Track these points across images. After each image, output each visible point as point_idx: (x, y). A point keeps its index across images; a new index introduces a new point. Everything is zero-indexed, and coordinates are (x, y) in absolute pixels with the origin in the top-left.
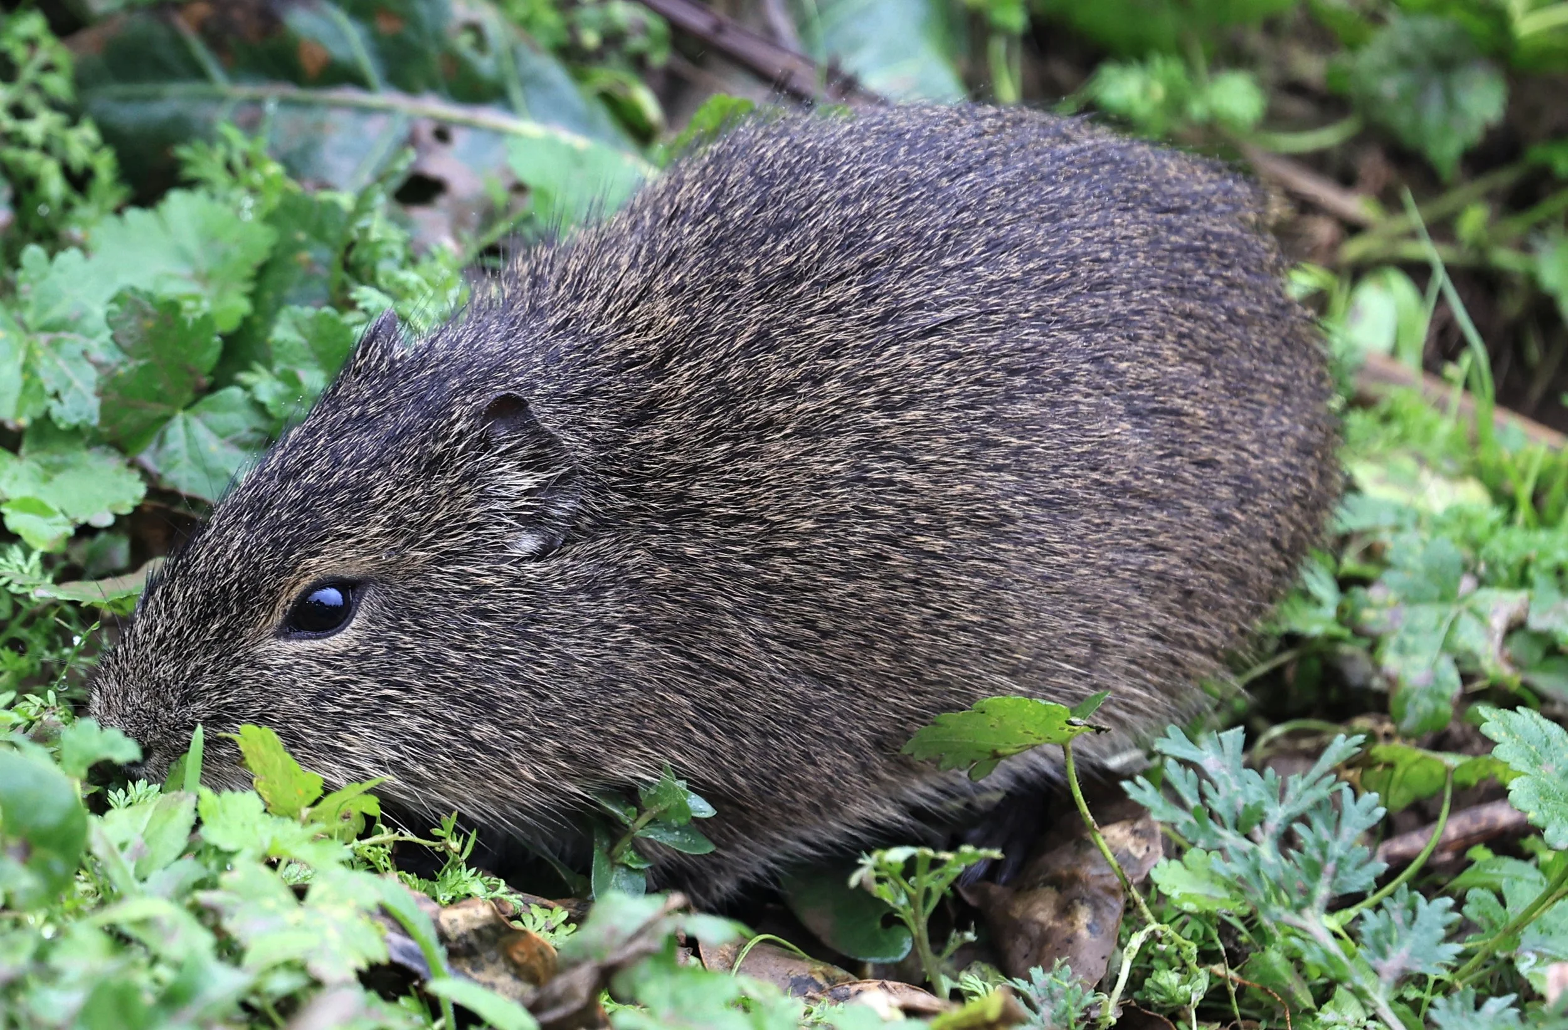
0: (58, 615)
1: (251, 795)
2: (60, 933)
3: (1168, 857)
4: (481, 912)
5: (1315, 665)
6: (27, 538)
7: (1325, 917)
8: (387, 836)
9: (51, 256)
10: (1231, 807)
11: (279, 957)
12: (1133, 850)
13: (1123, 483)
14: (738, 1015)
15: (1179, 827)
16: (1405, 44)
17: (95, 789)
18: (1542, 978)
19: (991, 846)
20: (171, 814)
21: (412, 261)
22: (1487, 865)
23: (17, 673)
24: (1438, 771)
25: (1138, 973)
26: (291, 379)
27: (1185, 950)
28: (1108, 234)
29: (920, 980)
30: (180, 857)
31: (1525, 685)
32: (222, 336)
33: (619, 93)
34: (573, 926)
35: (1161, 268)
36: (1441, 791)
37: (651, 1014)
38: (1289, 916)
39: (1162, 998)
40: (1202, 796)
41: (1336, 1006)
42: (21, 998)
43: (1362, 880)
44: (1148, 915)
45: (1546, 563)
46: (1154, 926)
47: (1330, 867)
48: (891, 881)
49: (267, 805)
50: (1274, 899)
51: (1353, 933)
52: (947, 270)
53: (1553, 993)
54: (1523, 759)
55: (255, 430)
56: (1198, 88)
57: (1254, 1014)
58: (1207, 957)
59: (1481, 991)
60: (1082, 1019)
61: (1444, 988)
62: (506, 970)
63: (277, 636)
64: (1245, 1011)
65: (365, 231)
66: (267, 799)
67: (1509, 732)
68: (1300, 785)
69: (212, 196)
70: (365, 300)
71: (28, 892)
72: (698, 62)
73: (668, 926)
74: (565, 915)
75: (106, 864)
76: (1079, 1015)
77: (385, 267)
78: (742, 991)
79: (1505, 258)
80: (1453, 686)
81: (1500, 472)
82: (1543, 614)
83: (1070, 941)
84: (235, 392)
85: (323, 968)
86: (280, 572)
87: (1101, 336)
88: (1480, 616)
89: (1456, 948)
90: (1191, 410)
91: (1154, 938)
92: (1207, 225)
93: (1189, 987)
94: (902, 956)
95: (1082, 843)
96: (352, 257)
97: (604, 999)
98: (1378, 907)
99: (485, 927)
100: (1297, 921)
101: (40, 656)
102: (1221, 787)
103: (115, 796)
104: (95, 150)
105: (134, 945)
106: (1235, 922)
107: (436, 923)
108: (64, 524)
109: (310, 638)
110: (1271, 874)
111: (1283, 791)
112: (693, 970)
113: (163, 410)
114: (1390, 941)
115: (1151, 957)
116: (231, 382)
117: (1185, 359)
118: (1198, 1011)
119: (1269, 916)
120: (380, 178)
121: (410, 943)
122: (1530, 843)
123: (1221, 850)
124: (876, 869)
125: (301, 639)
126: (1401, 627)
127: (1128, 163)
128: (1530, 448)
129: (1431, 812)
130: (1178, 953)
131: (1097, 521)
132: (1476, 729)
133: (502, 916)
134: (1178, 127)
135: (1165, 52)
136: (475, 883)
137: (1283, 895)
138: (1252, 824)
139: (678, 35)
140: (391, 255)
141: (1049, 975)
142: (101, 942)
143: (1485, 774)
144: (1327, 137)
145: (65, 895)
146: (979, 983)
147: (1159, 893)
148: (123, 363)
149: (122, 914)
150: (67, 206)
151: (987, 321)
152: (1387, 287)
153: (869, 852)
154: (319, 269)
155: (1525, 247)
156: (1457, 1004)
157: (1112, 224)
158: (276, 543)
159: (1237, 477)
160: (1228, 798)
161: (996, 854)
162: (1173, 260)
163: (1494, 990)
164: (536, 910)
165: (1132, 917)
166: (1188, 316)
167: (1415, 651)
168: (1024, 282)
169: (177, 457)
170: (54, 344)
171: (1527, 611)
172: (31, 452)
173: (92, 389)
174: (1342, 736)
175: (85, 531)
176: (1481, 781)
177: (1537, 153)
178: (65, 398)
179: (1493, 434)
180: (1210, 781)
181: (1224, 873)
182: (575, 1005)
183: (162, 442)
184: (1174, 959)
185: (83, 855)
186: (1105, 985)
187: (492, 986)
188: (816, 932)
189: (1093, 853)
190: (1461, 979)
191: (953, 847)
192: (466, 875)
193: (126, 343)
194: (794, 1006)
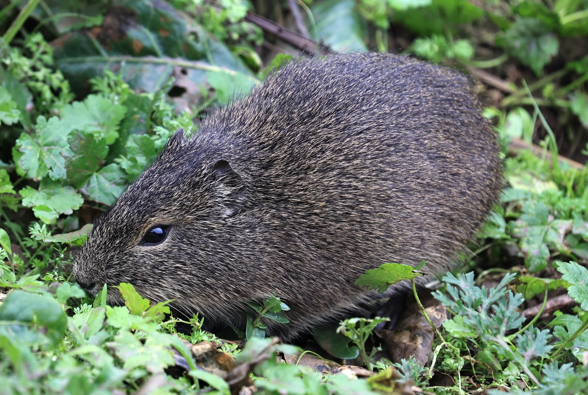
0: (54, 246)
1: (124, 308)
2: (58, 359)
3: (448, 318)
4: (207, 346)
5: (498, 249)
6: (42, 219)
7: (504, 338)
8: (173, 320)
9: (47, 120)
10: (470, 300)
11: (137, 364)
12: (436, 316)
13: (428, 183)
14: (299, 380)
15: (452, 308)
16: (522, 28)
17: (69, 307)
18: (582, 356)
19: (386, 317)
20: (96, 315)
21: (175, 117)
22: (561, 317)
23: (40, 267)
24: (543, 285)
25: (439, 359)
26: (134, 160)
27: (456, 351)
28: (418, 96)
29: (362, 365)
30: (100, 330)
31: (572, 253)
32: (109, 145)
33: (246, 55)
34: (240, 350)
35: (437, 107)
36: (544, 292)
37: (268, 380)
38: (492, 338)
39: (448, 368)
40: (460, 296)
41: (509, 369)
42: (46, 383)
43: (517, 324)
44: (442, 339)
45: (578, 210)
46: (444, 343)
47: (506, 320)
48: (351, 330)
49: (130, 311)
50: (486, 332)
51: (514, 343)
52: (364, 111)
53: (585, 362)
54: (572, 280)
55: (122, 178)
56: (450, 47)
57: (480, 373)
58: (463, 353)
59: (561, 362)
60: (420, 377)
61: (547, 361)
62: (217, 366)
63: (139, 244)
64: (477, 372)
65: (158, 107)
66: (130, 309)
67: (567, 270)
68: (494, 291)
69: (103, 96)
70: (159, 131)
71: (47, 345)
72: (273, 42)
73: (273, 349)
74: (237, 346)
75: (74, 334)
76: (419, 375)
77: (165, 119)
78: (300, 371)
79: (560, 103)
80: (546, 254)
81: (561, 179)
82: (578, 228)
83: (415, 350)
84: (114, 165)
85: (152, 368)
86: (140, 222)
87: (418, 132)
88: (555, 229)
89: (551, 347)
90: (449, 156)
91: (444, 347)
92: (453, 91)
93: (457, 364)
94: (356, 356)
95: (418, 315)
96: (154, 116)
97: (251, 375)
98: (523, 333)
99: (209, 352)
100: (495, 339)
101: (48, 261)
102: (467, 293)
103: (76, 310)
104: (62, 81)
105: (85, 362)
106: (472, 340)
107: (191, 351)
108: (55, 214)
109: (151, 245)
110: (485, 323)
111: (488, 294)
112: (282, 364)
113: (89, 173)
114: (527, 345)
115: (444, 354)
116: (112, 162)
117: (447, 138)
118: (461, 372)
119: (485, 338)
120: (163, 88)
121: (182, 358)
122: (576, 309)
123: (467, 315)
124: (346, 326)
125: (147, 246)
126: (528, 234)
127: (424, 71)
128: (571, 169)
129: (541, 299)
130: (453, 352)
131: (420, 196)
132: (556, 269)
133: (215, 348)
134: (444, 60)
135: (438, 34)
136: (204, 336)
137: (489, 330)
138: (478, 306)
139: (266, 33)
140: (167, 115)
141: (408, 362)
142: (73, 362)
143: (559, 285)
144: (496, 62)
145: (60, 345)
146: (383, 365)
147: (446, 331)
148: (74, 156)
149: (81, 351)
150: (53, 101)
151: (379, 128)
152: (519, 114)
153: (343, 320)
154: (142, 121)
155: (567, 99)
156: (552, 367)
157: (420, 92)
158: (139, 212)
159: (466, 179)
160: (469, 297)
161: (388, 319)
162: (442, 104)
163: (565, 361)
164: (226, 345)
165: (437, 340)
166: (447, 124)
167: (533, 243)
168: (391, 114)
169: (94, 189)
170: (50, 151)
171: (572, 227)
172: (42, 189)
173: (64, 166)
174: (508, 274)
175: (63, 216)
176: (558, 288)
177: (570, 65)
178: (54, 169)
179: (558, 165)
180: (462, 291)
181: (468, 323)
182: (241, 378)
183: (89, 184)
184: (452, 354)
185: (66, 331)
186: (428, 364)
187: (212, 372)
188: (326, 349)
189: (422, 318)
190: (553, 358)
191: (373, 317)
192: (202, 333)
193: (75, 149)
194: (318, 376)
